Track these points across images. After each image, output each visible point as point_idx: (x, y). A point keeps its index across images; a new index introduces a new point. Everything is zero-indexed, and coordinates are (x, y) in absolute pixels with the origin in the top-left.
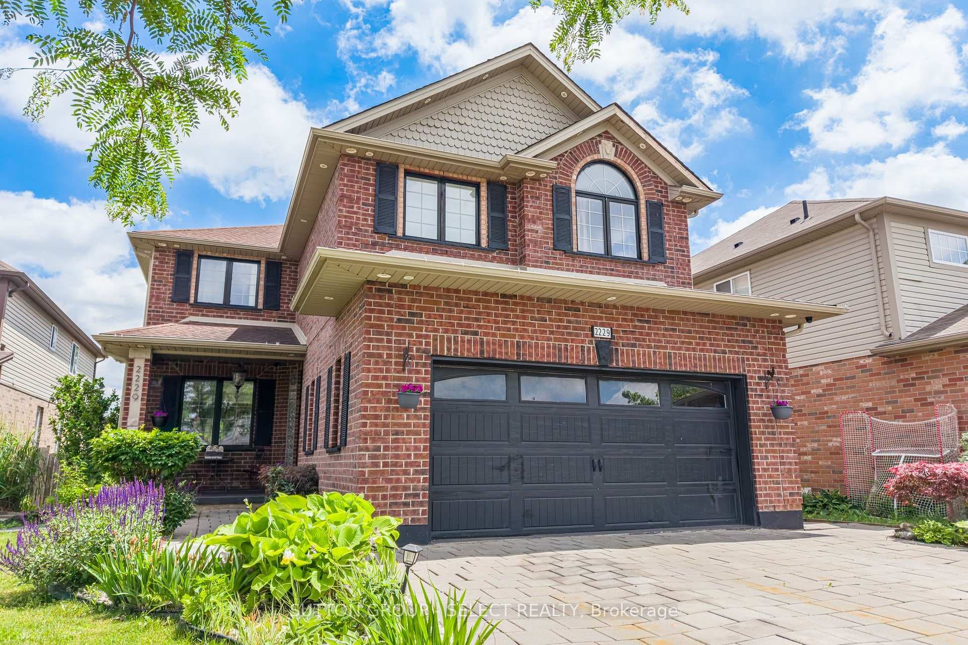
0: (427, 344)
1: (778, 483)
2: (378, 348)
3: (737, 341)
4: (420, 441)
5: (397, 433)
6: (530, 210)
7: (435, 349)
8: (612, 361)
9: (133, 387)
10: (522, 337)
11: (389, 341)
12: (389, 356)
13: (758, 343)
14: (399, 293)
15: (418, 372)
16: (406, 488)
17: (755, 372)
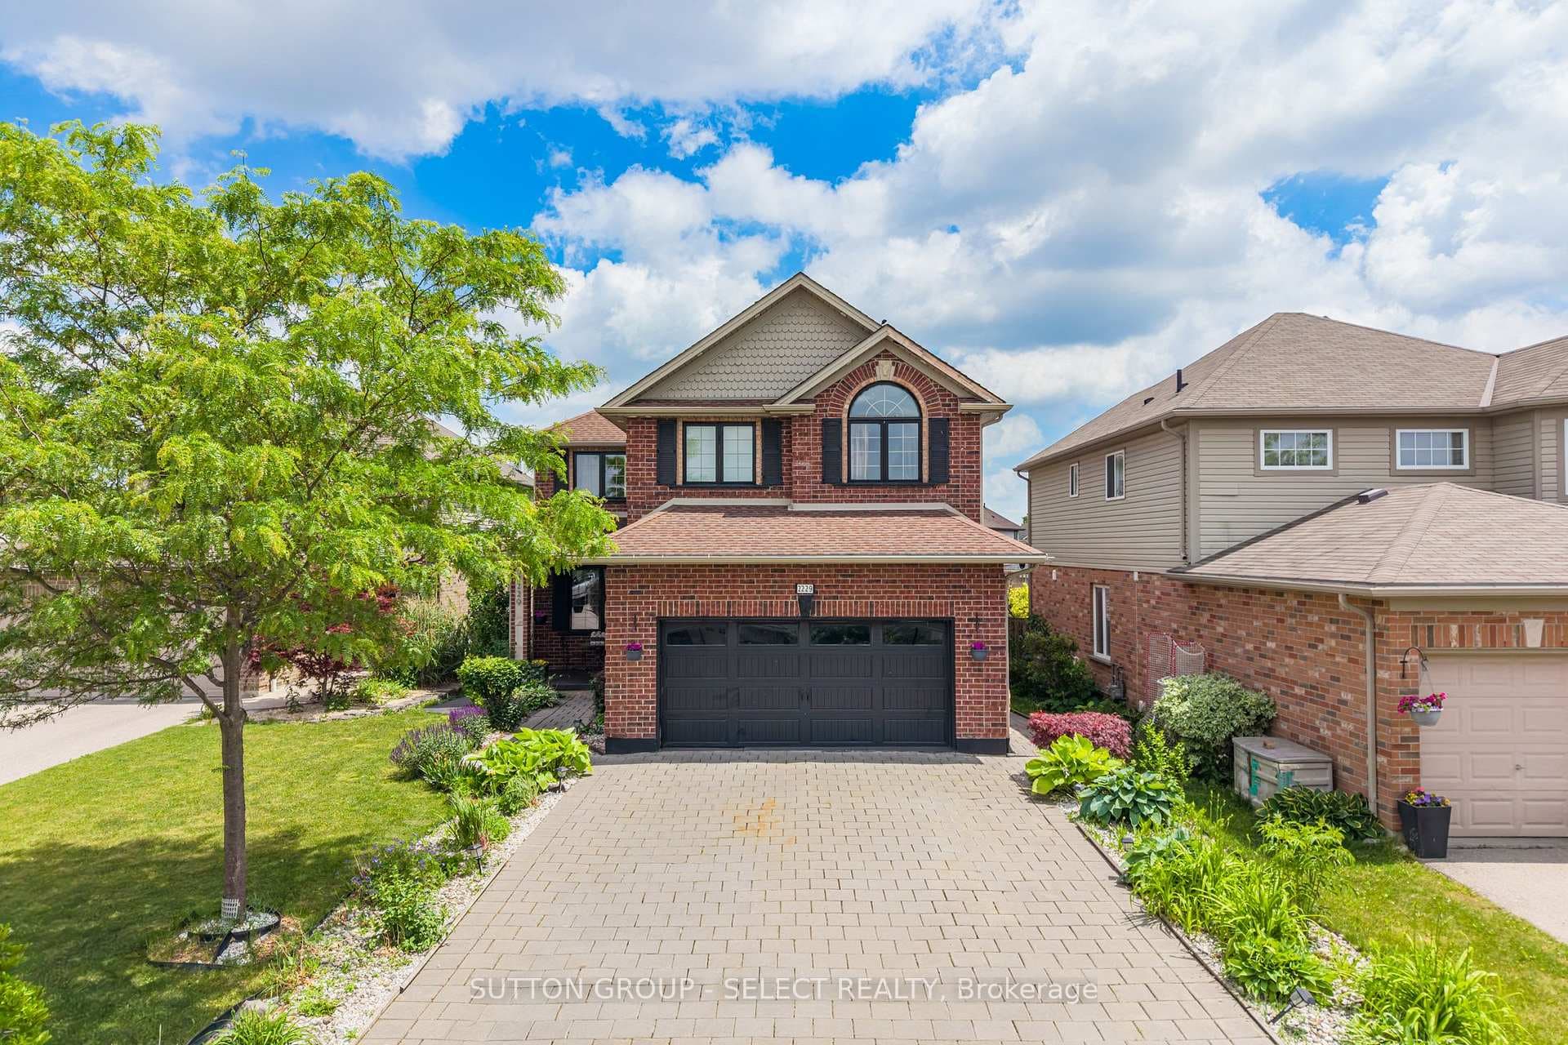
0: (653, 609)
1: (981, 714)
2: (616, 614)
3: (947, 587)
4: (648, 680)
5: (631, 675)
6: (797, 449)
7: (659, 613)
8: (813, 613)
9: (517, 594)
10: (732, 598)
11: (624, 609)
12: (624, 620)
13: (971, 587)
14: (631, 571)
15: (646, 630)
16: (638, 713)
17: (965, 614)
